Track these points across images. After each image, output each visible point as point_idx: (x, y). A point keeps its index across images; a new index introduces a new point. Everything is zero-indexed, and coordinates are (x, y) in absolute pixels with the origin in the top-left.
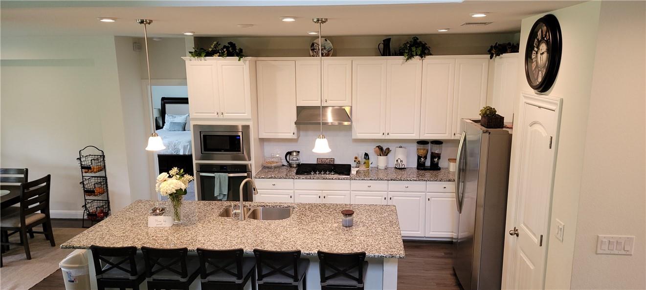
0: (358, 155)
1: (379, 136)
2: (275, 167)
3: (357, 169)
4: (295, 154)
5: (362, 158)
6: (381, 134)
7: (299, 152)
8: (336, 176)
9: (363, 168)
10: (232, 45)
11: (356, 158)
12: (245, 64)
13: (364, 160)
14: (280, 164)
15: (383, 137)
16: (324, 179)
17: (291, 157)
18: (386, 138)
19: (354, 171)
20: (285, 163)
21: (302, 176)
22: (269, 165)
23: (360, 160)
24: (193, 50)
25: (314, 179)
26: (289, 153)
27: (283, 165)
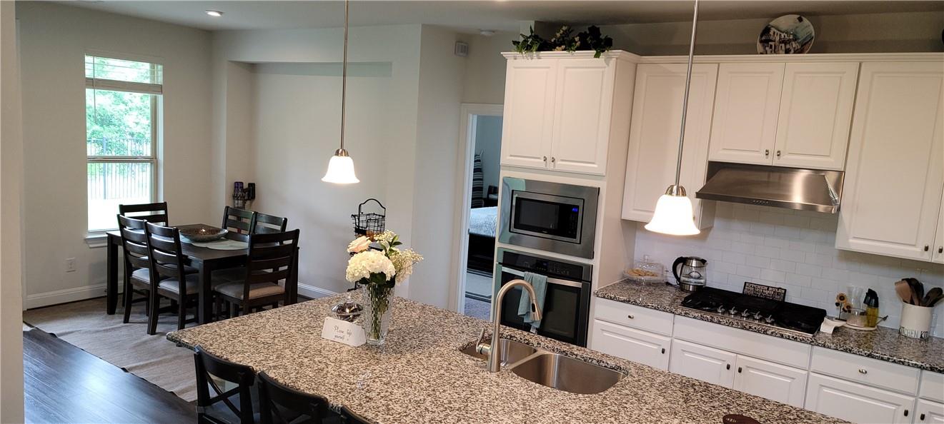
0: (850, 292)
1: (915, 253)
2: (649, 284)
3: (839, 324)
4: (694, 263)
5: (857, 300)
6: (920, 249)
7: (704, 261)
8: (776, 328)
9: (856, 325)
10: (594, 31)
11: (842, 298)
12: (608, 65)
13: (864, 307)
14: (658, 278)
15: (926, 257)
16: (744, 328)
17: (686, 270)
18: (934, 260)
19: (827, 327)
20: (673, 281)
21: (694, 313)
22: (635, 277)
23: (853, 303)
24: (521, 39)
25: (719, 323)
26: (683, 261)
27: (668, 284)
